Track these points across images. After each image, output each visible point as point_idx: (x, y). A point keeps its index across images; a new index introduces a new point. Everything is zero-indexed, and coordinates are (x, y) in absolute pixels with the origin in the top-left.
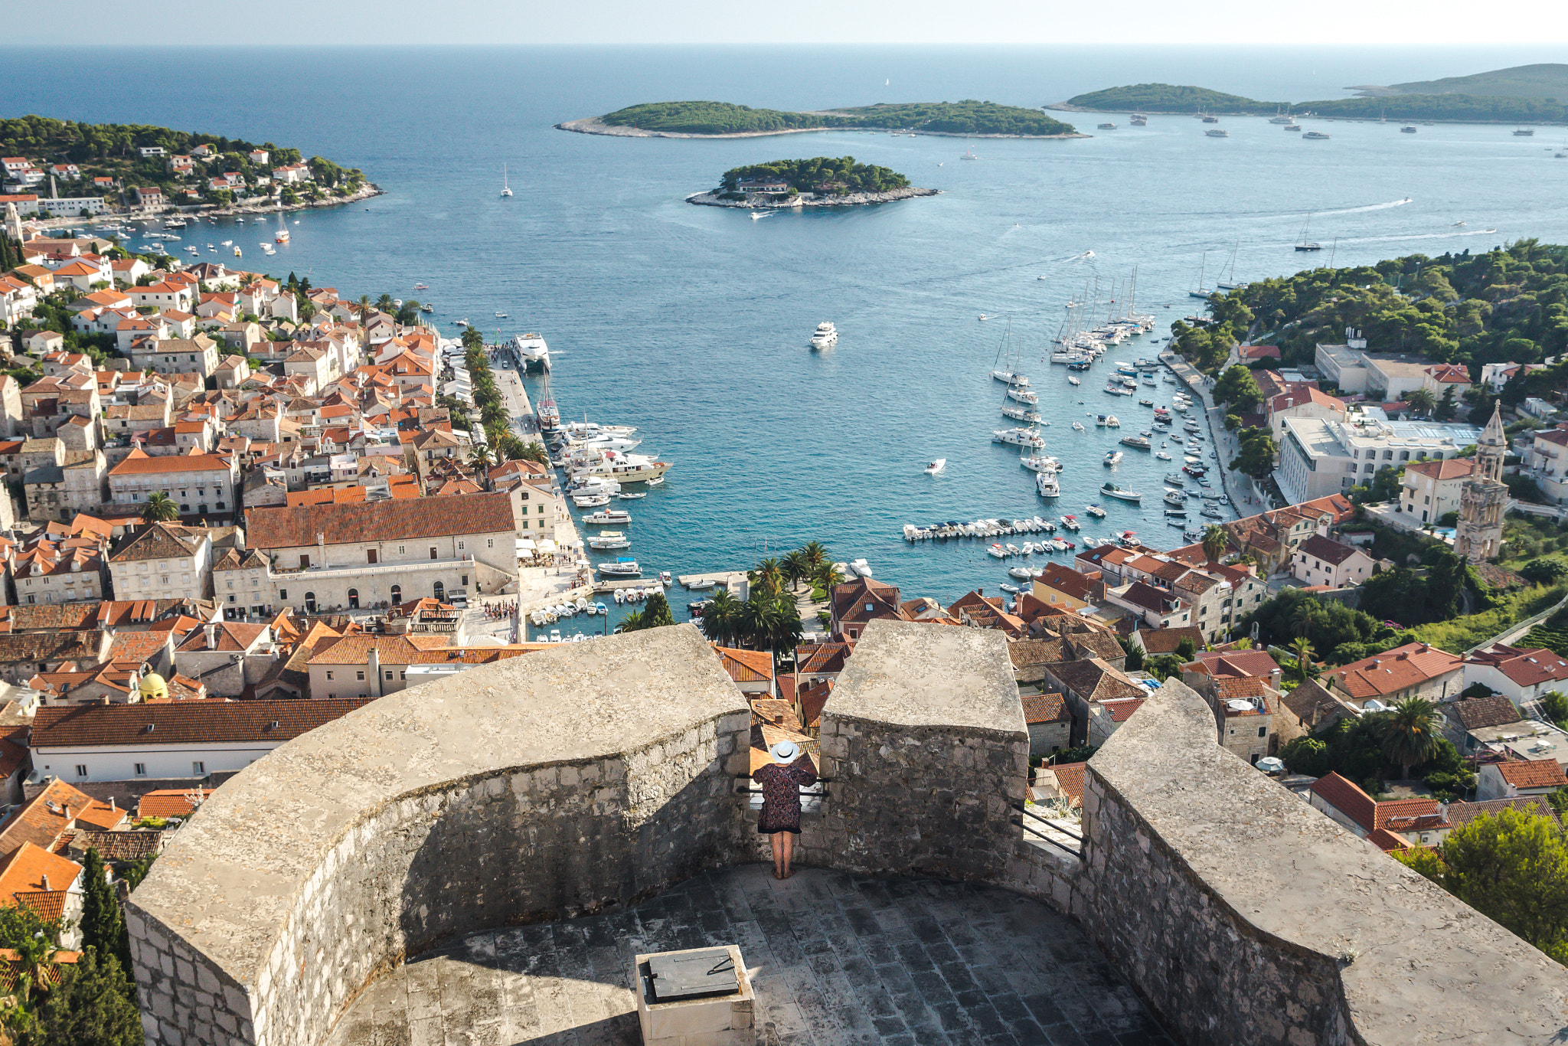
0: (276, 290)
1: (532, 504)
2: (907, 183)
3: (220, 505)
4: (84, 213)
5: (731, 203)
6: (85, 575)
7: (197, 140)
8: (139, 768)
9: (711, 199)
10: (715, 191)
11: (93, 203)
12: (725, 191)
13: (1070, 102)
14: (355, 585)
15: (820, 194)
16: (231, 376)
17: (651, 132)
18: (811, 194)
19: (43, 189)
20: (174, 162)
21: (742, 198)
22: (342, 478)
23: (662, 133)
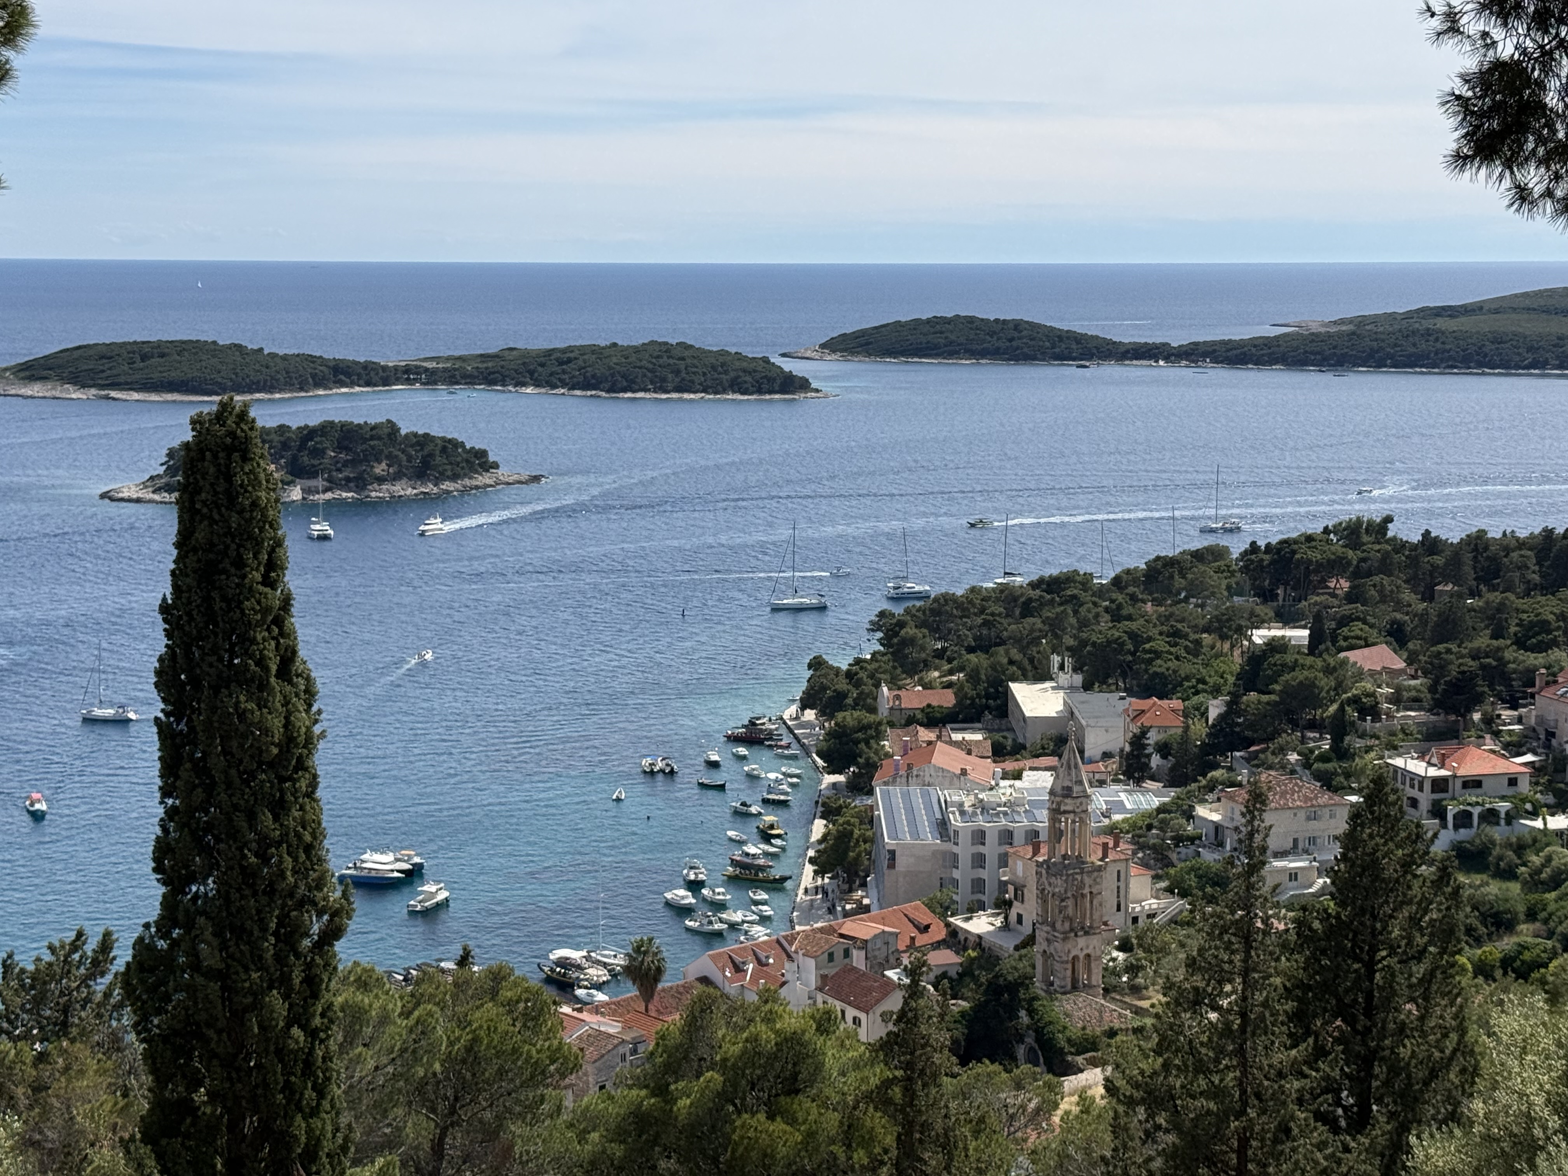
2: (496, 466)
9: (142, 494)
10: (153, 479)
12: (166, 480)
15: (333, 482)
18: (318, 484)
23: (113, 394)
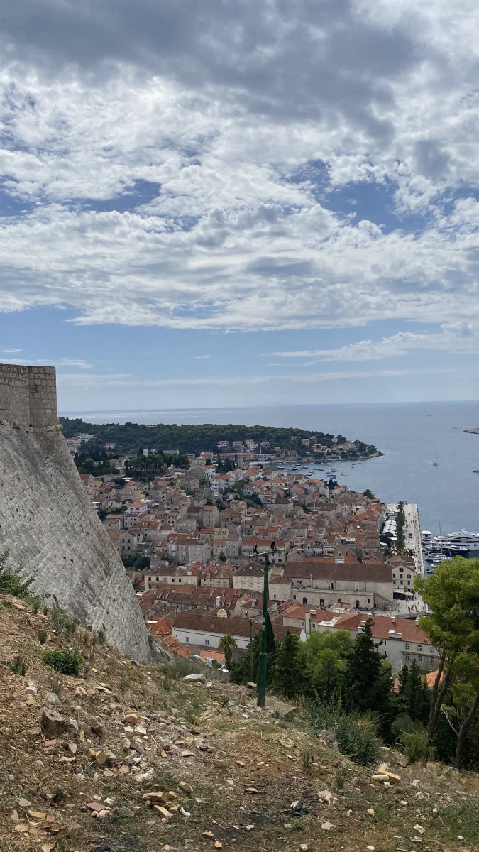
0: (323, 484)
1: (405, 573)
3: (280, 561)
4: (269, 459)
6: (224, 580)
7: (313, 434)
8: (207, 642)
11: (272, 456)
14: (323, 596)
16: (296, 514)
19: (256, 451)
20: (302, 441)
22: (327, 554)
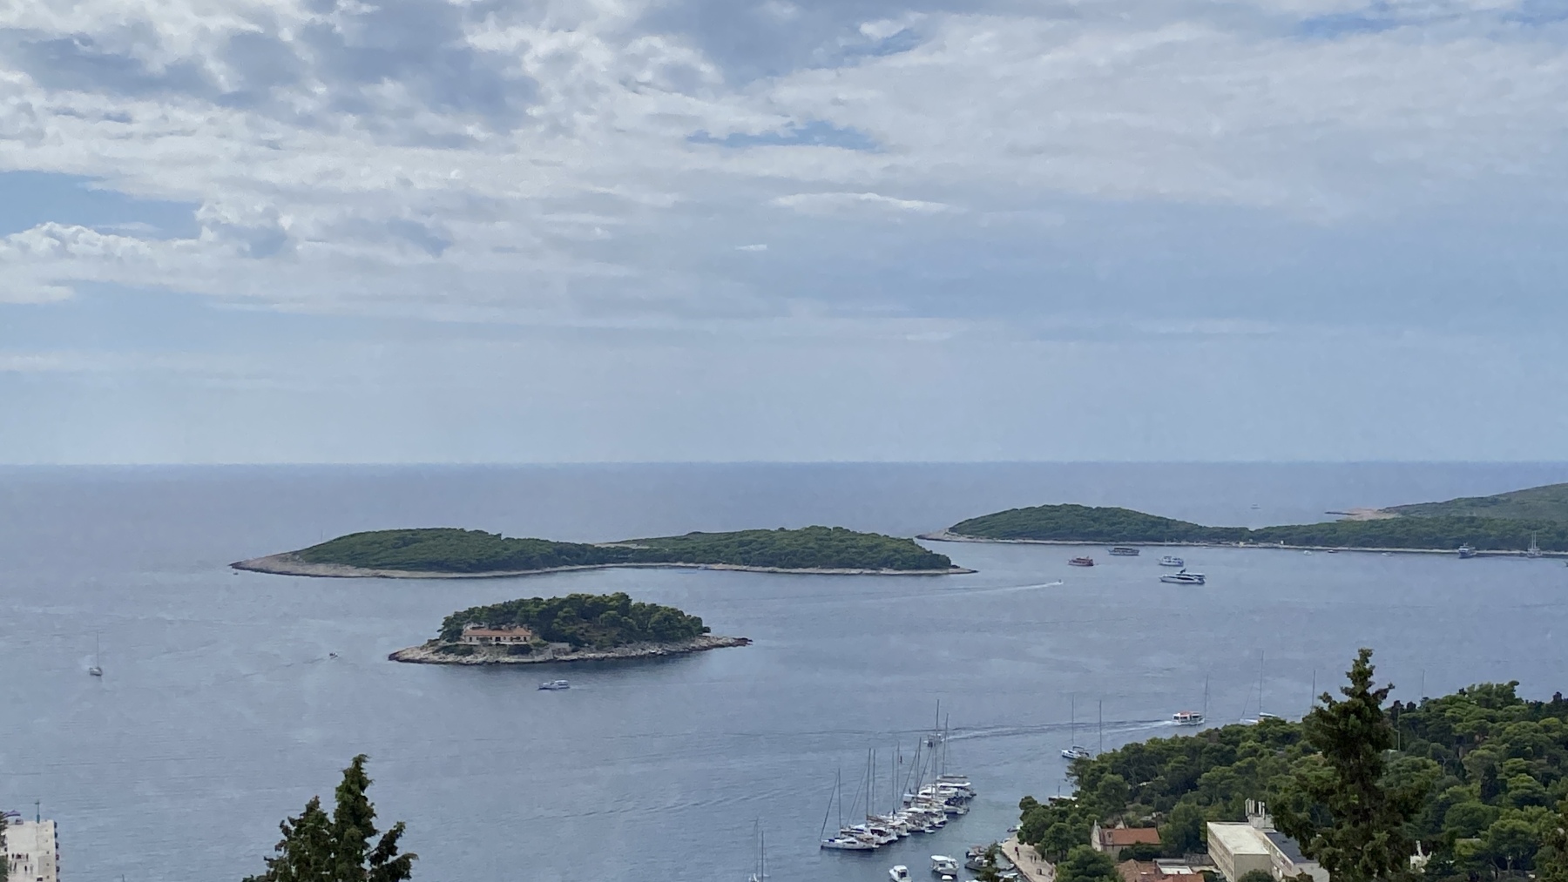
2: (707, 630)
5: (451, 658)
9: (422, 655)
10: (432, 643)
12: (443, 643)
13: (953, 529)
15: (577, 645)
17: (367, 571)
18: (566, 646)
21: (469, 650)
23: (383, 572)
